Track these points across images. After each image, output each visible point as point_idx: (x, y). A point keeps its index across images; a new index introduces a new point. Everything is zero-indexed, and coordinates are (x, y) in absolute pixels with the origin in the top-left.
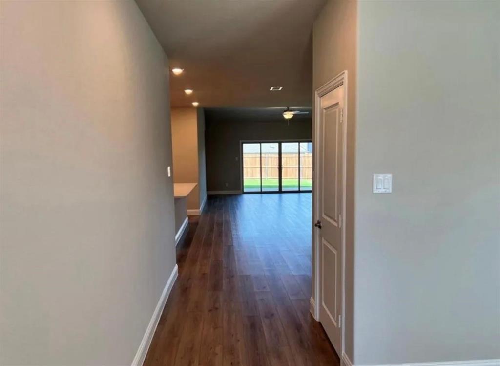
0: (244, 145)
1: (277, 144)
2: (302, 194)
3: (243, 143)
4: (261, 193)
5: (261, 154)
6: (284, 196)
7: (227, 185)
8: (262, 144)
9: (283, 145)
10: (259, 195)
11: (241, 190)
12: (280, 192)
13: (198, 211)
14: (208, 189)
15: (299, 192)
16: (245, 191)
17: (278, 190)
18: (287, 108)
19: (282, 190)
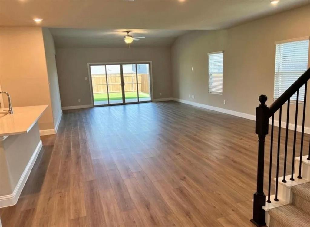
0: (92, 67)
1: (119, 66)
2: (141, 105)
3: (90, 65)
4: (109, 105)
5: (106, 74)
6: (128, 107)
7: (79, 101)
9: (124, 66)
10: (107, 107)
11: (92, 104)
12: (124, 104)
13: (53, 131)
14: (63, 104)
15: (138, 103)
16: (95, 104)
17: (122, 102)
18: (127, 34)
19: (126, 102)
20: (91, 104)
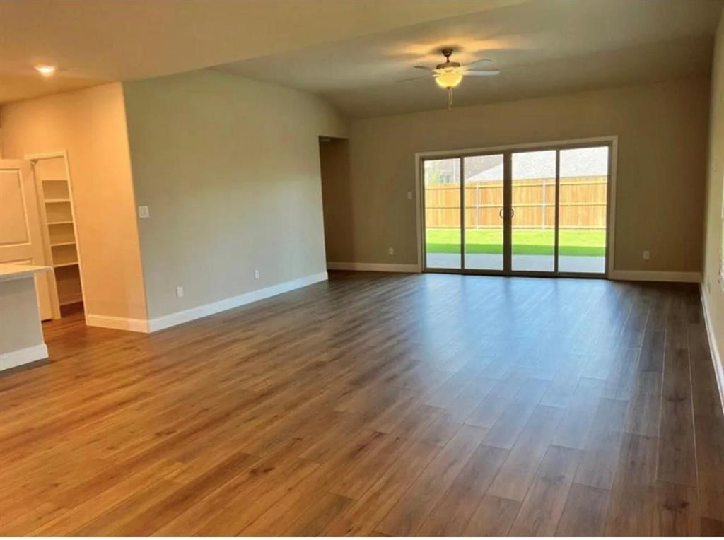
2: (562, 283)
3: (423, 159)
4: (463, 272)
8: (466, 159)
10: (458, 278)
12: (509, 273)
15: (555, 275)
16: (429, 265)
17: (501, 268)
18: (446, 58)
19: (513, 269)
20: (416, 263)
